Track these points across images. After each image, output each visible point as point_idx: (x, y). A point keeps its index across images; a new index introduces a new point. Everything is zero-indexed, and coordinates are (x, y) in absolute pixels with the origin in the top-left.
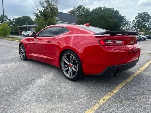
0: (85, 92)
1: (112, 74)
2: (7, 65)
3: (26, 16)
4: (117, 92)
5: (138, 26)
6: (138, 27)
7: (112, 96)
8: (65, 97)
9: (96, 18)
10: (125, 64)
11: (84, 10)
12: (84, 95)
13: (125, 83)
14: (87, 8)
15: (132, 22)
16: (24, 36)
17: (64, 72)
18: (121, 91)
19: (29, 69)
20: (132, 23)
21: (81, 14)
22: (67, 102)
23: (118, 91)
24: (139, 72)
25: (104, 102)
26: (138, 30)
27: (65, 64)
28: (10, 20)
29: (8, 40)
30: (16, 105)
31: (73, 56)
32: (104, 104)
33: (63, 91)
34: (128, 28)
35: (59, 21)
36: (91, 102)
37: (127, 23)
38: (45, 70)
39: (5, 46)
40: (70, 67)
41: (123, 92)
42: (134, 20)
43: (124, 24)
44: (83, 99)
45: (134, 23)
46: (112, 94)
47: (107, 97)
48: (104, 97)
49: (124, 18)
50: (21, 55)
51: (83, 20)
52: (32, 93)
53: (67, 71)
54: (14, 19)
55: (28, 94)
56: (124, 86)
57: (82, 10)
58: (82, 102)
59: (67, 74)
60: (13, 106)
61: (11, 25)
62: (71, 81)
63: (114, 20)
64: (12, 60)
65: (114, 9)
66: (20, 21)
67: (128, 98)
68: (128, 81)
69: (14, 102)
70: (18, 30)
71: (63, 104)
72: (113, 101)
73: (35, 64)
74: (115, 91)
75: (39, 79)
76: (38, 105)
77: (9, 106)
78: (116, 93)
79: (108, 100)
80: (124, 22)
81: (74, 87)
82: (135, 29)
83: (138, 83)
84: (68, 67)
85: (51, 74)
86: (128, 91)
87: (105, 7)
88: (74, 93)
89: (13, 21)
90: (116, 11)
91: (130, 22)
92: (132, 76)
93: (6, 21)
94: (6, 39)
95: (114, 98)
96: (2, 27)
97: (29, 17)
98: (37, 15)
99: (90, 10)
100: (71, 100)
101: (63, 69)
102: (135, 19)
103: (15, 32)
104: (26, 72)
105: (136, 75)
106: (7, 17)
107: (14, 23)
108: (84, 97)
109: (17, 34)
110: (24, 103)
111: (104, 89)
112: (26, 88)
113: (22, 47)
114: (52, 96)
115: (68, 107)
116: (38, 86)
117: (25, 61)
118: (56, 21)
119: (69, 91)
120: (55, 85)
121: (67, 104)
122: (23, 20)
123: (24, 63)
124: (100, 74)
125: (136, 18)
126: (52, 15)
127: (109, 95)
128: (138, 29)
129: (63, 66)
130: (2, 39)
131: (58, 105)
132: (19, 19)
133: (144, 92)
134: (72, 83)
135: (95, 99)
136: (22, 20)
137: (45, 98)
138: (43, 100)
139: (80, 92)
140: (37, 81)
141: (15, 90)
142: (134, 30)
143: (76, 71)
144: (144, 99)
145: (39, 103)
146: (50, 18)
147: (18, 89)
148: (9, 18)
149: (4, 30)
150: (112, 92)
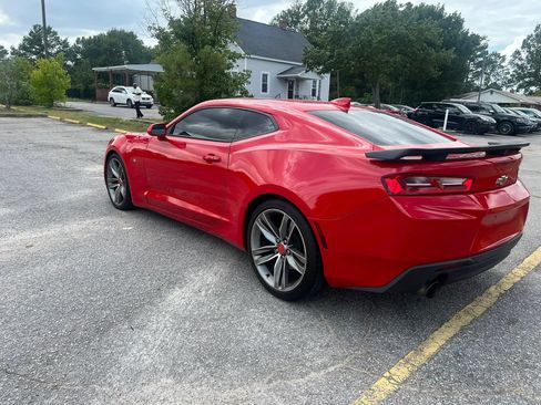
0: (328, 346)
1: (423, 290)
2: (67, 229)
3: (122, 32)
4: (437, 355)
5: (530, 75)
6: (532, 79)
7: (419, 369)
8: (263, 363)
9: (375, 45)
10: (470, 259)
11: (329, 12)
12: (325, 359)
13: (465, 319)
14: (343, 4)
15: (508, 59)
16: (115, 105)
17: (259, 268)
18: (452, 347)
19: (141, 245)
20: (511, 63)
21: (319, 26)
22: (270, 381)
23: (442, 348)
24: (519, 272)
25: (390, 387)
26: (533, 88)
27: (264, 241)
28: (65, 44)
29: (61, 120)
30: (110, 385)
31: (290, 221)
32: (390, 396)
33: (256, 339)
34: (493, 80)
35: (240, 56)
36: (348, 387)
37: (491, 63)
38: (195, 252)
39: (54, 147)
40: (279, 255)
41: (457, 354)
42: (518, 52)
43: (479, 65)
44: (322, 372)
45: (517, 61)
46: (420, 360)
47: (400, 372)
48: (393, 370)
49: (482, 43)
50: (111, 191)
51: (328, 53)
52: (158, 342)
53: (270, 266)
54: (78, 41)
55: (146, 344)
56: (463, 330)
57: (324, 11)
58: (319, 385)
59: (268, 276)
60: (101, 386)
61: (69, 63)
62: (281, 303)
63: (443, 53)
64: (83, 208)
65: (443, 8)
66: (101, 49)
67: (471, 379)
68: (479, 310)
69: (105, 371)
70: (92, 82)
71: (257, 386)
72: (422, 387)
73: (158, 227)
74: (431, 348)
75: (177, 288)
76: (178, 388)
77: (87, 386)
78: (431, 358)
79: (405, 382)
80: (479, 56)
81: (292, 324)
82: (520, 87)
83: (513, 322)
84: (272, 252)
85: (215, 268)
86: (476, 352)
87: (409, 5)
88: (291, 349)
89: (77, 50)
90: (450, 18)
91: (504, 60)
92: (492, 289)
93: (53, 47)
94: (54, 116)
95: (425, 373)
96: (40, 71)
97: (131, 36)
98: (161, 35)
99: (353, 10)
100: (282, 376)
101: (256, 258)
102: (523, 47)
103: (82, 88)
104: (133, 257)
105: (508, 287)
106: (55, 33)
107: (79, 56)
108: (326, 367)
109: (89, 95)
110: (135, 377)
111: (391, 339)
112: (137, 322)
113: (117, 164)
114: (222, 357)
115: (273, 400)
116: (175, 316)
117: (124, 213)
118: (230, 58)
119: (275, 341)
120: (229, 315)
121: (269, 390)
122: (112, 45)
123: (121, 222)
124: (381, 290)
125: (525, 44)
126: (215, 34)
127: (407, 362)
128: (530, 84)
129: (254, 247)
130: (42, 116)
131: (241, 391)
132: (97, 40)
133: (528, 357)
134: (284, 308)
135: (362, 376)
136: (106, 46)
137: (198, 365)
138: (192, 370)
139: (312, 344)
140: (172, 297)
141: (103, 329)
142: (515, 88)
143: (301, 270)
144: (525, 383)
145: (180, 382)
146: (207, 48)
147: (111, 325)
148: (63, 38)
149: (47, 83)
150: (418, 351)
